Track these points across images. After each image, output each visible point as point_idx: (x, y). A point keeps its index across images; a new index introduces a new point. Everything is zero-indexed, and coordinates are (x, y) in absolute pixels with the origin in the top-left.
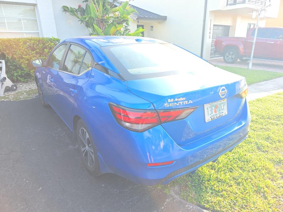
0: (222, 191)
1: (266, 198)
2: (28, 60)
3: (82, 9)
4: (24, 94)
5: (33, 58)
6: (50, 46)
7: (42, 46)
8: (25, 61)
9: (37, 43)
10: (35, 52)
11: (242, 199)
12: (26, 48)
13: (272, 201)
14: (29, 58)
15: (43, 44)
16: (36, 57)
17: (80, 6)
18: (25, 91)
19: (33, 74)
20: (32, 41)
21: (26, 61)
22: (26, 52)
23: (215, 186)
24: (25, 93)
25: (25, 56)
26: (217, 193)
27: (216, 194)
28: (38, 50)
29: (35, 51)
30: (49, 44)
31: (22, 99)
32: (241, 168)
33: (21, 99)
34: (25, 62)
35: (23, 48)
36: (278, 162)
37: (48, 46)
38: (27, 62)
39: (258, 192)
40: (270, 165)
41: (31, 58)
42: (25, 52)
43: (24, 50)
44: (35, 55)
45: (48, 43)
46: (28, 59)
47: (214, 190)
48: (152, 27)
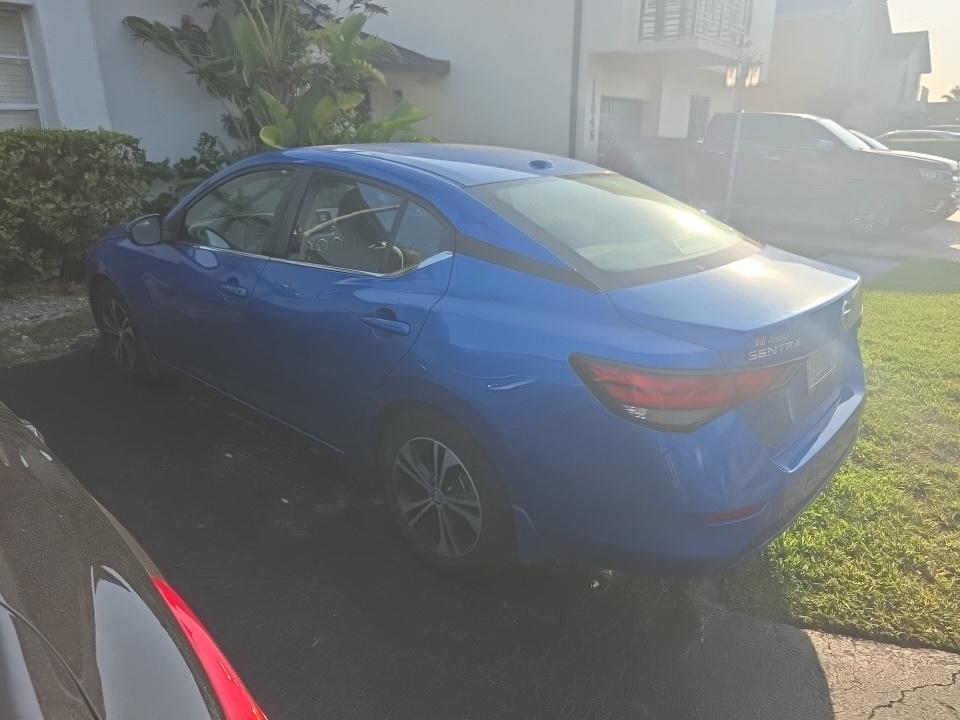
0: (827, 577)
1: (931, 580)
2: (22, 213)
3: (194, 29)
4: (21, 340)
5: (40, 206)
6: (103, 161)
7: (74, 163)
8: (12, 219)
9: (59, 152)
10: (50, 183)
11: (881, 589)
12: (14, 171)
13: (948, 586)
14: (28, 207)
15: (78, 155)
16: (53, 201)
17: (186, 22)
18: (23, 330)
19: (39, 265)
20: (38, 143)
21: (18, 216)
22: (16, 182)
23: (806, 567)
24: (25, 337)
25: (12, 198)
26: (816, 584)
27: (815, 587)
28: (59, 177)
29: (50, 179)
30: (100, 157)
31: (24, 360)
32: (842, 515)
33: (19, 357)
34: (10, 221)
35: (6, 170)
36: (916, 490)
37: (98, 161)
38: (21, 220)
39: (907, 567)
40: (905, 500)
41: (35, 207)
42: (12, 185)
43: (11, 176)
44: (49, 195)
45: (98, 153)
46: (24, 210)
47: (807, 578)
48: (399, 94)
